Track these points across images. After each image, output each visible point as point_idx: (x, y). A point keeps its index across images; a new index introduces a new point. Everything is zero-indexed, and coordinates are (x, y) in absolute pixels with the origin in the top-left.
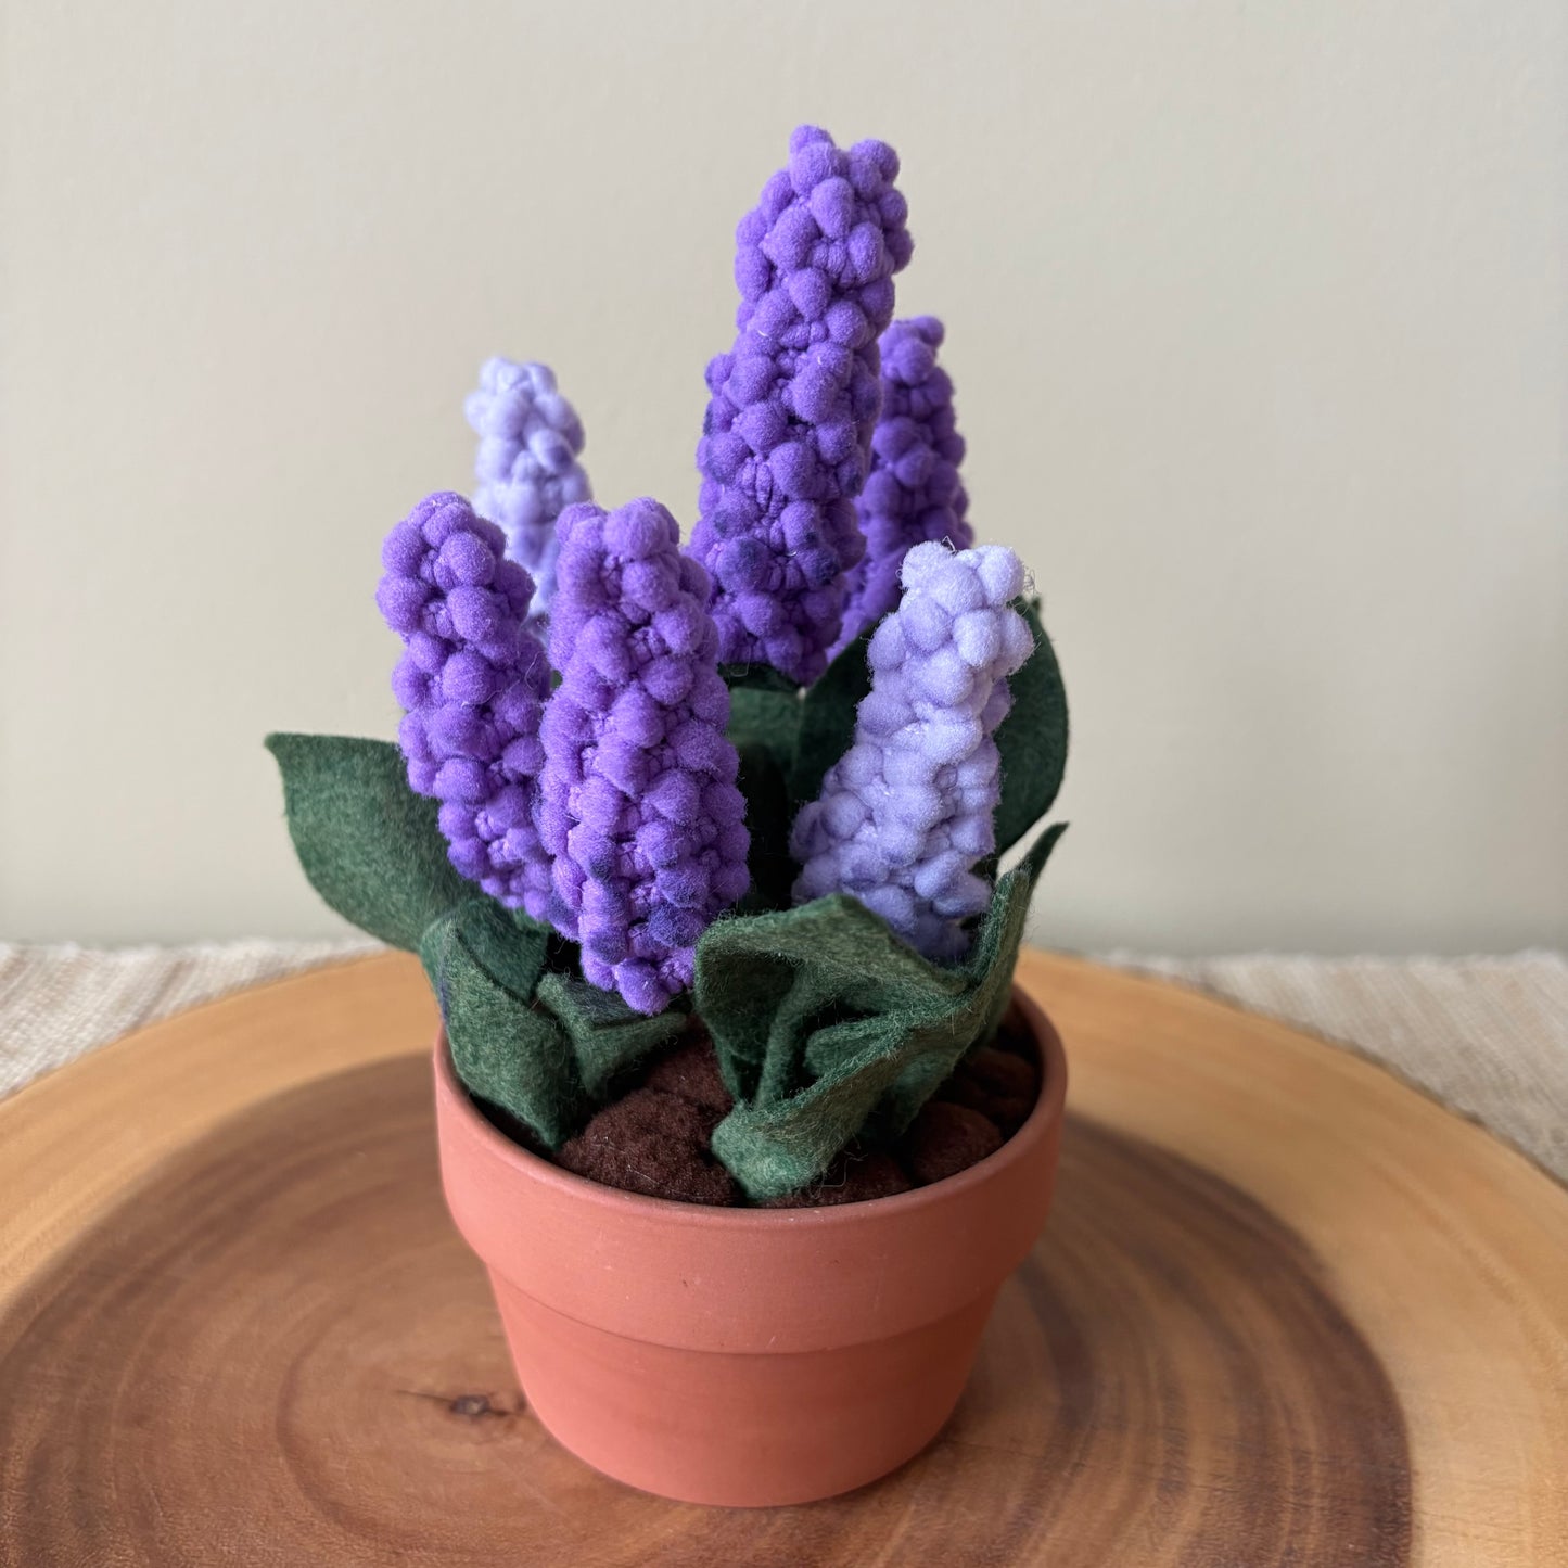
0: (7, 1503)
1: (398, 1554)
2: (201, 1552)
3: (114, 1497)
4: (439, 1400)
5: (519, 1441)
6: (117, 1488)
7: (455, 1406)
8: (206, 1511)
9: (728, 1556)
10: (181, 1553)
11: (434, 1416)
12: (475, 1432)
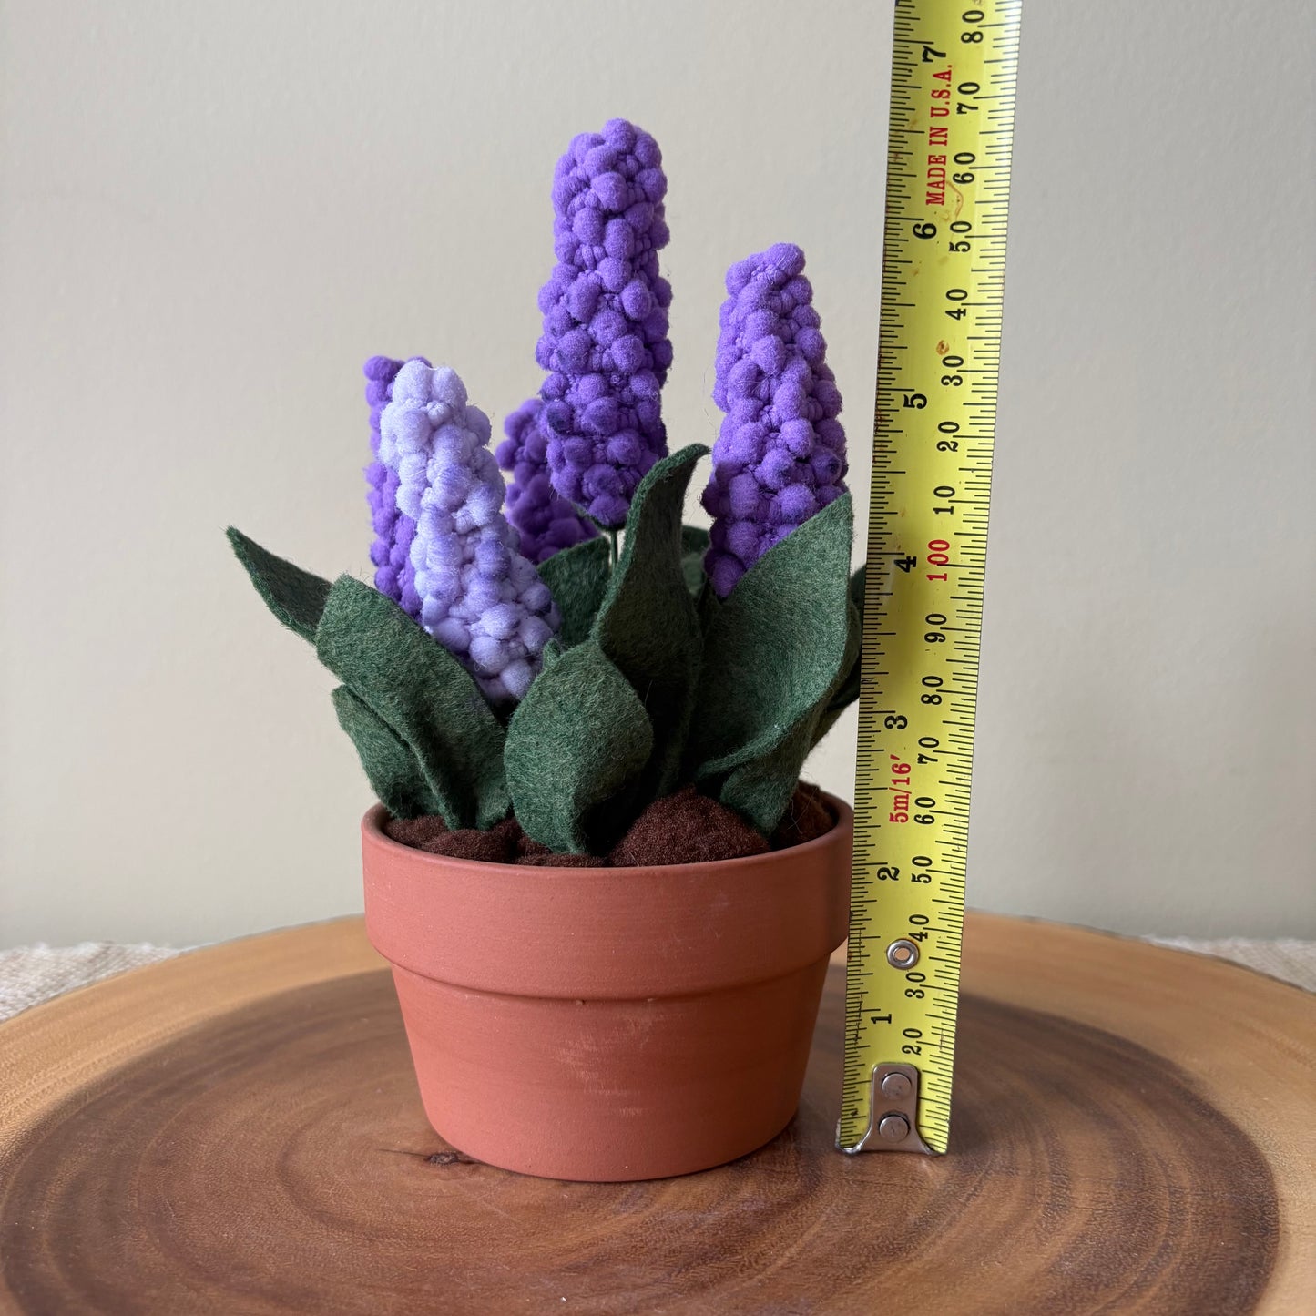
0: (45, 1208)
1: (370, 1241)
2: (204, 1237)
3: (136, 1205)
4: (414, 1155)
5: (482, 1179)
6: (139, 1200)
7: (428, 1159)
8: (212, 1214)
9: (658, 1245)
10: (187, 1237)
11: (409, 1164)
12: (443, 1173)
